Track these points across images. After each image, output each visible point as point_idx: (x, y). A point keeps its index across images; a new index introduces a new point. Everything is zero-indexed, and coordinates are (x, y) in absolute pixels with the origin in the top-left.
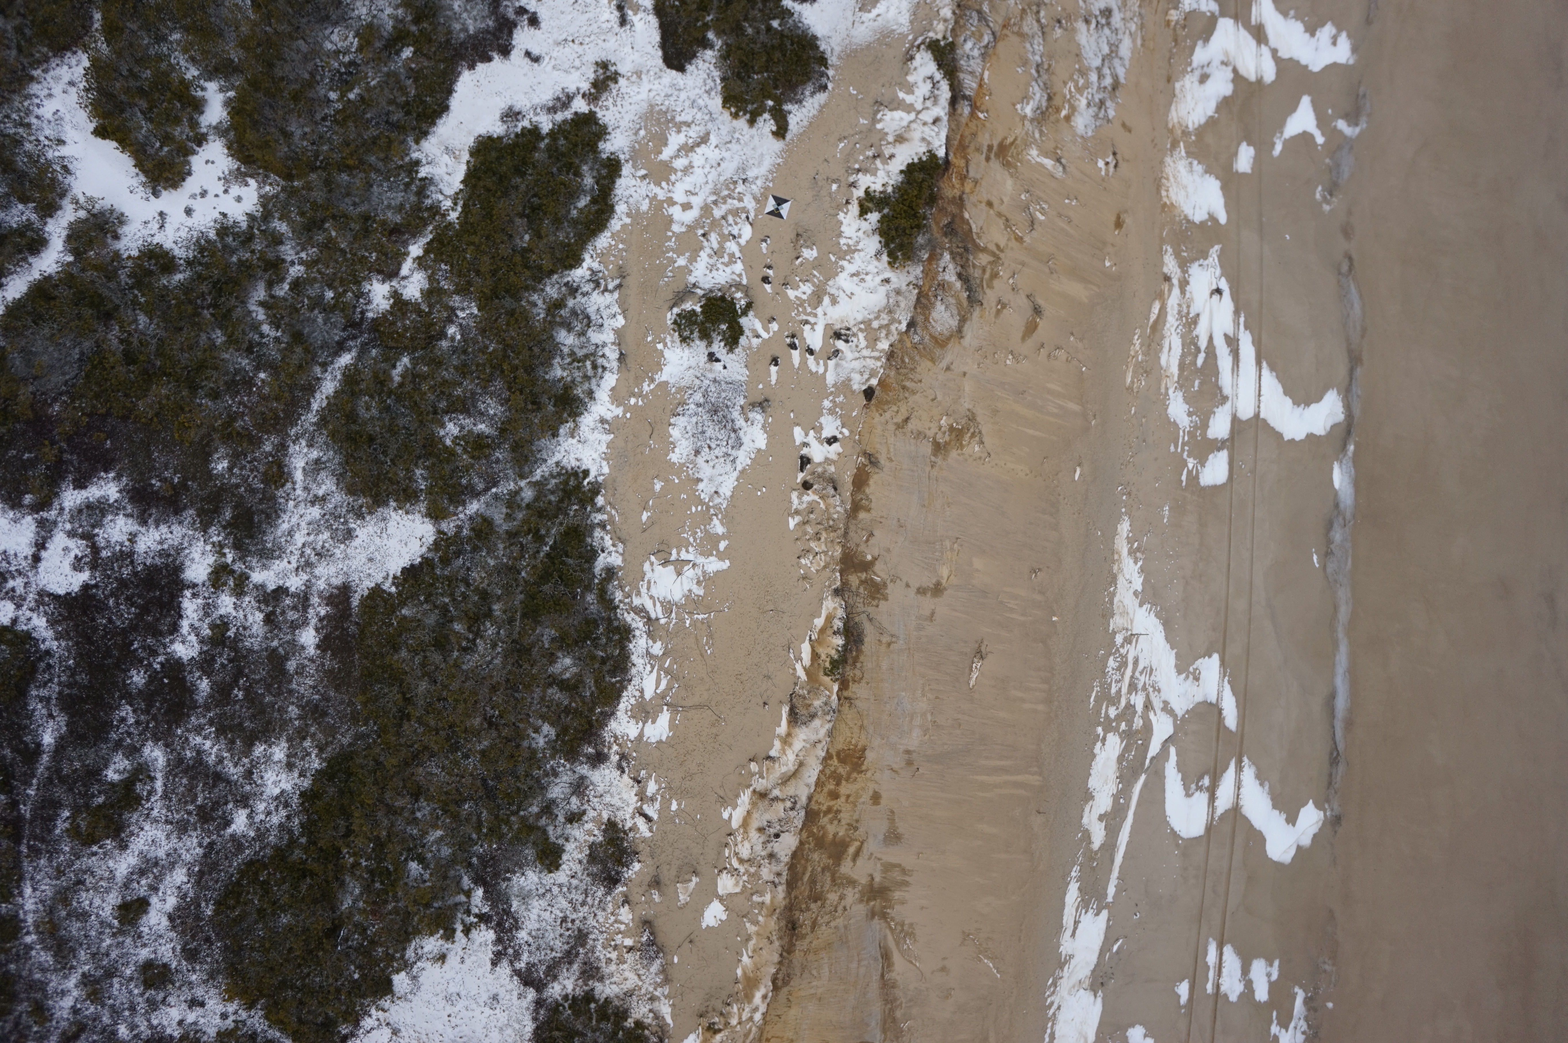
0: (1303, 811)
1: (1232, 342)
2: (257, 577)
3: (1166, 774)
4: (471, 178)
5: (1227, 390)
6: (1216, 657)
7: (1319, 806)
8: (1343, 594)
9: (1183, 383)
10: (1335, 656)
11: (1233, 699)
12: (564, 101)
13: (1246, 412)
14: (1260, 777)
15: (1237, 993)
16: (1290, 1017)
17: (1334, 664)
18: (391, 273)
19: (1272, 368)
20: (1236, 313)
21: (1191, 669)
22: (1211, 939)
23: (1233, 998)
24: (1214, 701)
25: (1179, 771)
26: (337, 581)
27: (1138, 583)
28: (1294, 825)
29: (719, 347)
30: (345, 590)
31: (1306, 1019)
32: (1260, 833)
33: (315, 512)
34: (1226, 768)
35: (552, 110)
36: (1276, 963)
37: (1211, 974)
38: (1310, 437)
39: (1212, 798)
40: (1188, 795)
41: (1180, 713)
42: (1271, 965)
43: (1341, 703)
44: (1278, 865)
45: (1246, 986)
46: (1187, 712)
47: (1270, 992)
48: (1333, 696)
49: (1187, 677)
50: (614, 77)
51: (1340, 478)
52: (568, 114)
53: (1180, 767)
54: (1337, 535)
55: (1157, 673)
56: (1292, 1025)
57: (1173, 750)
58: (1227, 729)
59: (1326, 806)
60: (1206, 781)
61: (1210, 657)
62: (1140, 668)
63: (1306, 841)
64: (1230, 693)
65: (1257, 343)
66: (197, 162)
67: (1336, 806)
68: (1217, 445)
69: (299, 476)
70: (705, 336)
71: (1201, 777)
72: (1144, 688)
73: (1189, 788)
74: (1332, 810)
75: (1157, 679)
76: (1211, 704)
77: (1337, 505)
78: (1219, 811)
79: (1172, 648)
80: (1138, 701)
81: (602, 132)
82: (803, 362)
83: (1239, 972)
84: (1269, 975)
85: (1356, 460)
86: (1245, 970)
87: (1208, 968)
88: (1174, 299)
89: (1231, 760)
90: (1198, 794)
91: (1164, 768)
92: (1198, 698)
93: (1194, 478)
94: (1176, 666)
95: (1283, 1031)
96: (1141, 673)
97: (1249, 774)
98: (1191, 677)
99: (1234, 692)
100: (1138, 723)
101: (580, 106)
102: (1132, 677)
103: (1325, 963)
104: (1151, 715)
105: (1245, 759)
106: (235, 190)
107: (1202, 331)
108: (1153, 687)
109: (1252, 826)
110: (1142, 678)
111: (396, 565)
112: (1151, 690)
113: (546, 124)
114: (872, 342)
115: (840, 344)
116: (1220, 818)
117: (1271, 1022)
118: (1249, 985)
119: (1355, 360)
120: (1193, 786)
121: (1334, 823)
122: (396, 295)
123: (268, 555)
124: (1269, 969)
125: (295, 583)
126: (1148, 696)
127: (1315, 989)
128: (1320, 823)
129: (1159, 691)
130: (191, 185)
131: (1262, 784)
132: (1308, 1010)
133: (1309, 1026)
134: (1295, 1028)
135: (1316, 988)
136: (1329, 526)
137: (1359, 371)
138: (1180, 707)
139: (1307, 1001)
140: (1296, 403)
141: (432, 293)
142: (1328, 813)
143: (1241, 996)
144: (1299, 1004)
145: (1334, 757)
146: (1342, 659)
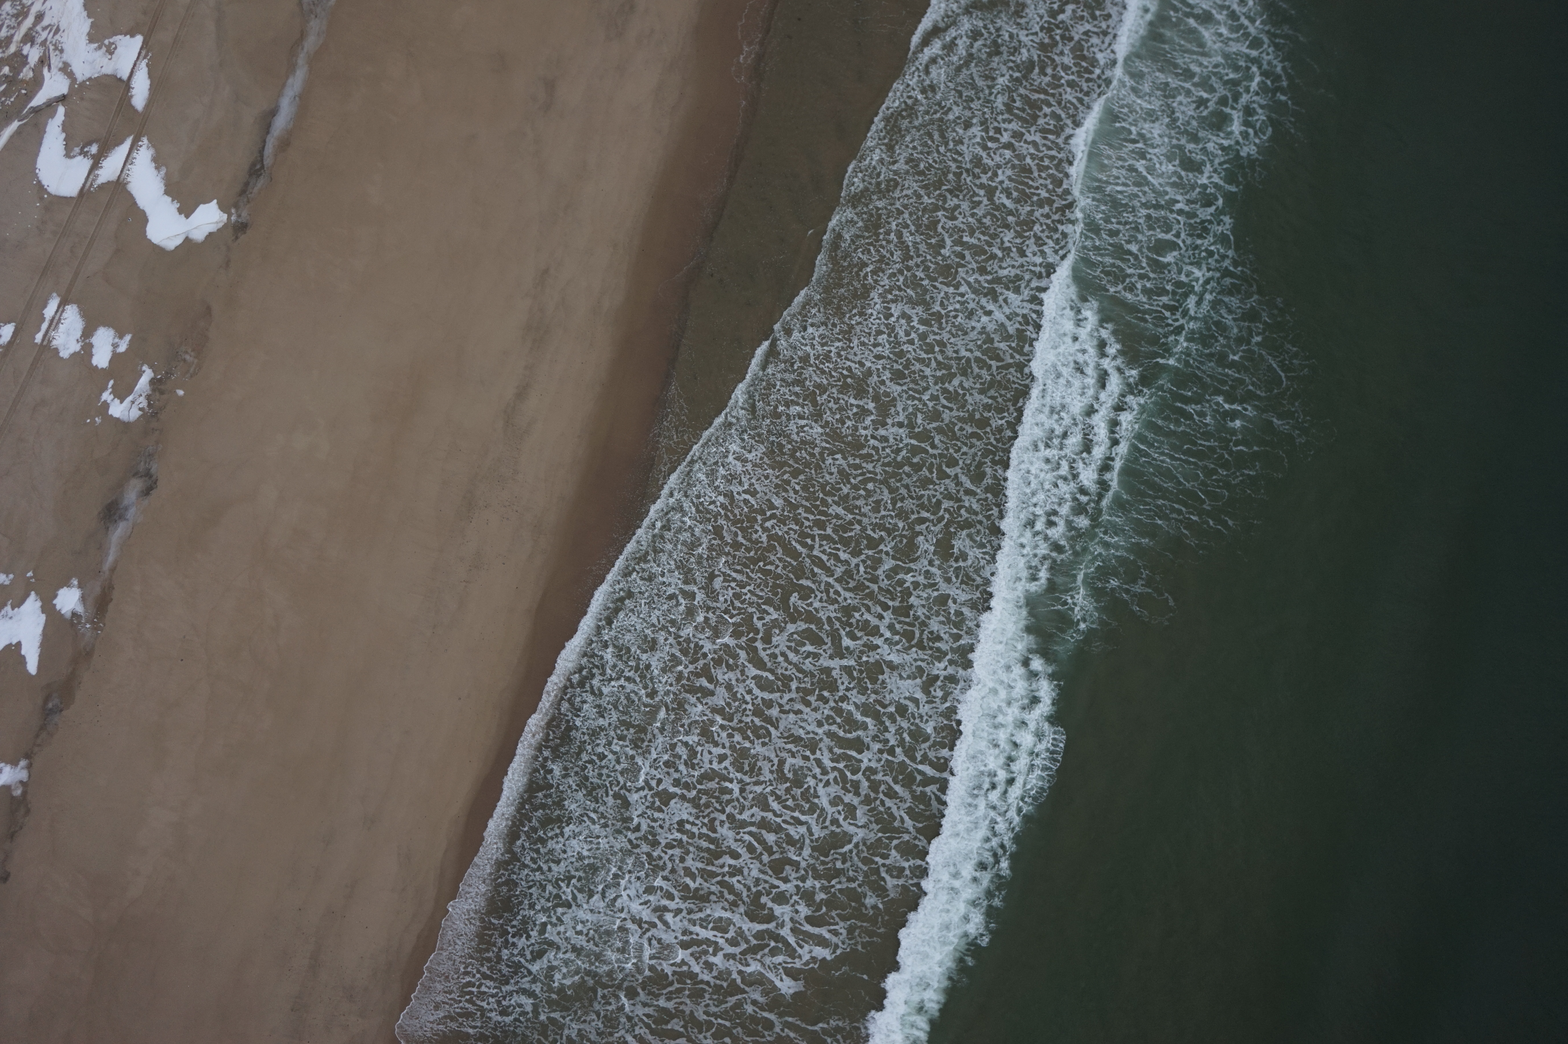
0: (202, 207)
3: (48, 129)
6: (139, 39)
7: (222, 207)
10: (287, 78)
11: (148, 82)
14: (158, 161)
15: (72, 351)
16: (130, 391)
17: (284, 85)
21: (106, 42)
22: (55, 294)
23: (65, 354)
24: (125, 77)
25: (64, 130)
28: (187, 217)
31: (148, 397)
32: (143, 213)
34: (121, 142)
36: (128, 338)
37: (44, 326)
39: (95, 166)
40: (68, 155)
41: (80, 78)
42: (121, 337)
44: (158, 250)
45: (83, 348)
46: (90, 79)
47: (110, 362)
48: (273, 112)
49: (100, 48)
53: (65, 127)
55: (65, 35)
56: (130, 398)
57: (61, 110)
58: (133, 107)
59: (233, 211)
60: (94, 149)
61: (132, 36)
62: (45, 22)
63: (199, 236)
64: (147, 76)
67: (244, 214)
71: (90, 143)
72: (44, 43)
73: (72, 150)
74: (239, 216)
75: (62, 40)
76: (120, 80)
78: (101, 180)
79: (89, 16)
80: (34, 54)
83: (79, 334)
84: (115, 346)
86: (88, 333)
87: (43, 319)
89: (129, 136)
90: (80, 158)
91: (46, 124)
92: (108, 70)
94: (89, 34)
95: (117, 401)
96: (44, 29)
97: (144, 155)
98: (104, 49)
99: (151, 75)
100: (27, 73)
102: (30, 29)
103: (186, 352)
104: (45, 70)
105: (145, 140)
108: (55, 45)
109: (135, 203)
110: (44, 35)
112: (51, 48)
116: (99, 186)
117: (106, 389)
118: (87, 349)
120: (77, 150)
121: (238, 228)
124: (117, 340)
126: (44, 53)
127: (167, 373)
128: (221, 225)
129: (62, 51)
131: (157, 168)
132: (153, 390)
133: (149, 405)
134: (133, 402)
135: (169, 373)
138: (82, 72)
139: (152, 382)
142: (233, 218)
143: (74, 355)
144: (144, 382)
145: (256, 169)
146: (296, 83)
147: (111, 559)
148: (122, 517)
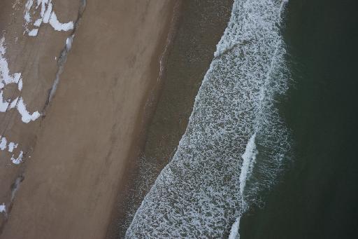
0: (34, 113)
1: (46, 6)
5: (42, 16)
7: (39, 112)
9: (30, 12)
13: (46, 21)
16: (18, 157)
17: (54, 82)
19: (55, 13)
21: (13, 75)
23: (2, 149)
27: (4, 53)
28: (31, 115)
34: (16, 98)
36: (17, 144)
38: (62, 30)
39: (10, 104)
41: (7, 84)
43: (53, 91)
44: (25, 123)
45: (7, 147)
47: (13, 150)
48: (51, 89)
51: (68, 41)
53: (3, 95)
54: (64, 54)
55: (3, 74)
58: (19, 90)
61: (19, 73)
63: (34, 119)
65: (53, 7)
67: (44, 113)
68: (35, 27)
71: (9, 99)
73: (4, 101)
76: (16, 83)
77: (66, 47)
79: (9, 69)
83: (6, 144)
84: (14, 146)
85: (74, 39)
90: (6, 103)
92: (13, 81)
93: (27, 33)
94: (9, 73)
95: (15, 160)
97: (21, 101)
99: (23, 82)
103: (31, 147)
105: (21, 98)
107: (39, 1)
109: (19, 113)
116: (11, 109)
117: (12, 157)
119: (80, 16)
127: (26, 152)
128: (39, 116)
131: (24, 104)
132: (23, 156)
133: (22, 160)
134: (18, 160)
136: (62, 52)
137: (80, 19)
140: (60, 22)
142: (42, 115)
143: (5, 149)
144: (21, 155)
145: (47, 103)
146: (56, 82)
147: (13, 197)
148: (16, 187)
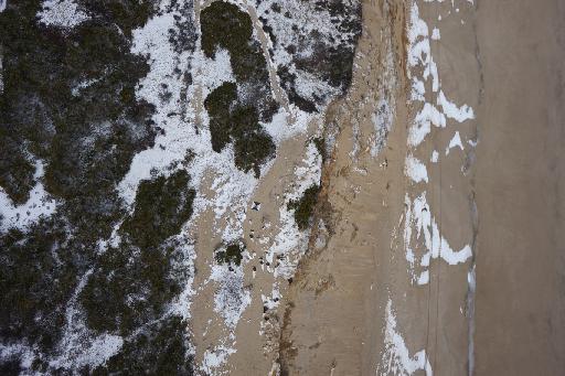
1: (430, 228)
2: (52, 363)
4: (139, 197)
5: (429, 247)
8: (472, 322)
9: (412, 246)
12: (174, 165)
13: (435, 256)
18: (107, 236)
19: (445, 238)
20: (432, 217)
26: (84, 364)
27: (394, 324)
29: (233, 265)
30: (87, 367)
33: (76, 336)
35: (170, 169)
38: (459, 263)
43: (471, 366)
50: (193, 155)
51: (470, 278)
52: (176, 170)
54: (469, 300)
65: (439, 228)
66: (32, 193)
68: (424, 269)
69: (70, 321)
70: (228, 261)
77: (469, 288)
81: (189, 178)
82: (266, 268)
85: (476, 271)
88: (408, 214)
93: (415, 283)
101: (180, 166)
106: (47, 204)
107: (419, 225)
111: (108, 356)
113: (167, 174)
114: (292, 260)
115: (279, 261)
119: (476, 232)
122: (109, 246)
123: (56, 354)
125: (67, 365)
130: (30, 203)
136: (466, 297)
137: (477, 236)
140: (454, 251)
141: (123, 244)
